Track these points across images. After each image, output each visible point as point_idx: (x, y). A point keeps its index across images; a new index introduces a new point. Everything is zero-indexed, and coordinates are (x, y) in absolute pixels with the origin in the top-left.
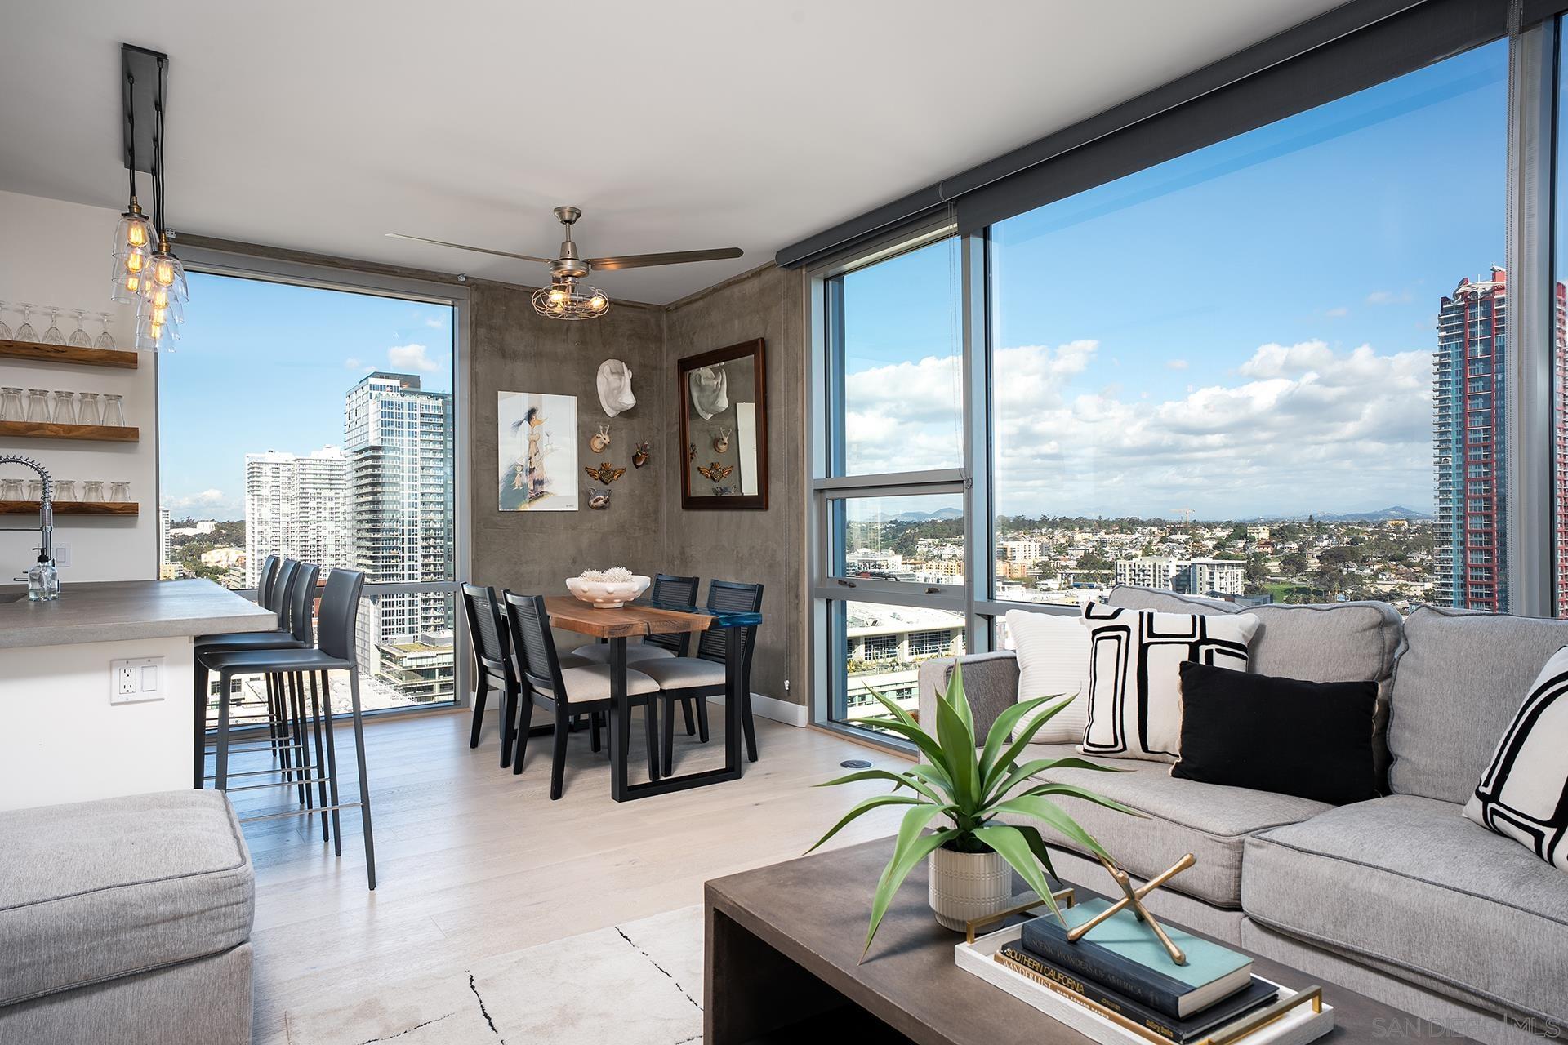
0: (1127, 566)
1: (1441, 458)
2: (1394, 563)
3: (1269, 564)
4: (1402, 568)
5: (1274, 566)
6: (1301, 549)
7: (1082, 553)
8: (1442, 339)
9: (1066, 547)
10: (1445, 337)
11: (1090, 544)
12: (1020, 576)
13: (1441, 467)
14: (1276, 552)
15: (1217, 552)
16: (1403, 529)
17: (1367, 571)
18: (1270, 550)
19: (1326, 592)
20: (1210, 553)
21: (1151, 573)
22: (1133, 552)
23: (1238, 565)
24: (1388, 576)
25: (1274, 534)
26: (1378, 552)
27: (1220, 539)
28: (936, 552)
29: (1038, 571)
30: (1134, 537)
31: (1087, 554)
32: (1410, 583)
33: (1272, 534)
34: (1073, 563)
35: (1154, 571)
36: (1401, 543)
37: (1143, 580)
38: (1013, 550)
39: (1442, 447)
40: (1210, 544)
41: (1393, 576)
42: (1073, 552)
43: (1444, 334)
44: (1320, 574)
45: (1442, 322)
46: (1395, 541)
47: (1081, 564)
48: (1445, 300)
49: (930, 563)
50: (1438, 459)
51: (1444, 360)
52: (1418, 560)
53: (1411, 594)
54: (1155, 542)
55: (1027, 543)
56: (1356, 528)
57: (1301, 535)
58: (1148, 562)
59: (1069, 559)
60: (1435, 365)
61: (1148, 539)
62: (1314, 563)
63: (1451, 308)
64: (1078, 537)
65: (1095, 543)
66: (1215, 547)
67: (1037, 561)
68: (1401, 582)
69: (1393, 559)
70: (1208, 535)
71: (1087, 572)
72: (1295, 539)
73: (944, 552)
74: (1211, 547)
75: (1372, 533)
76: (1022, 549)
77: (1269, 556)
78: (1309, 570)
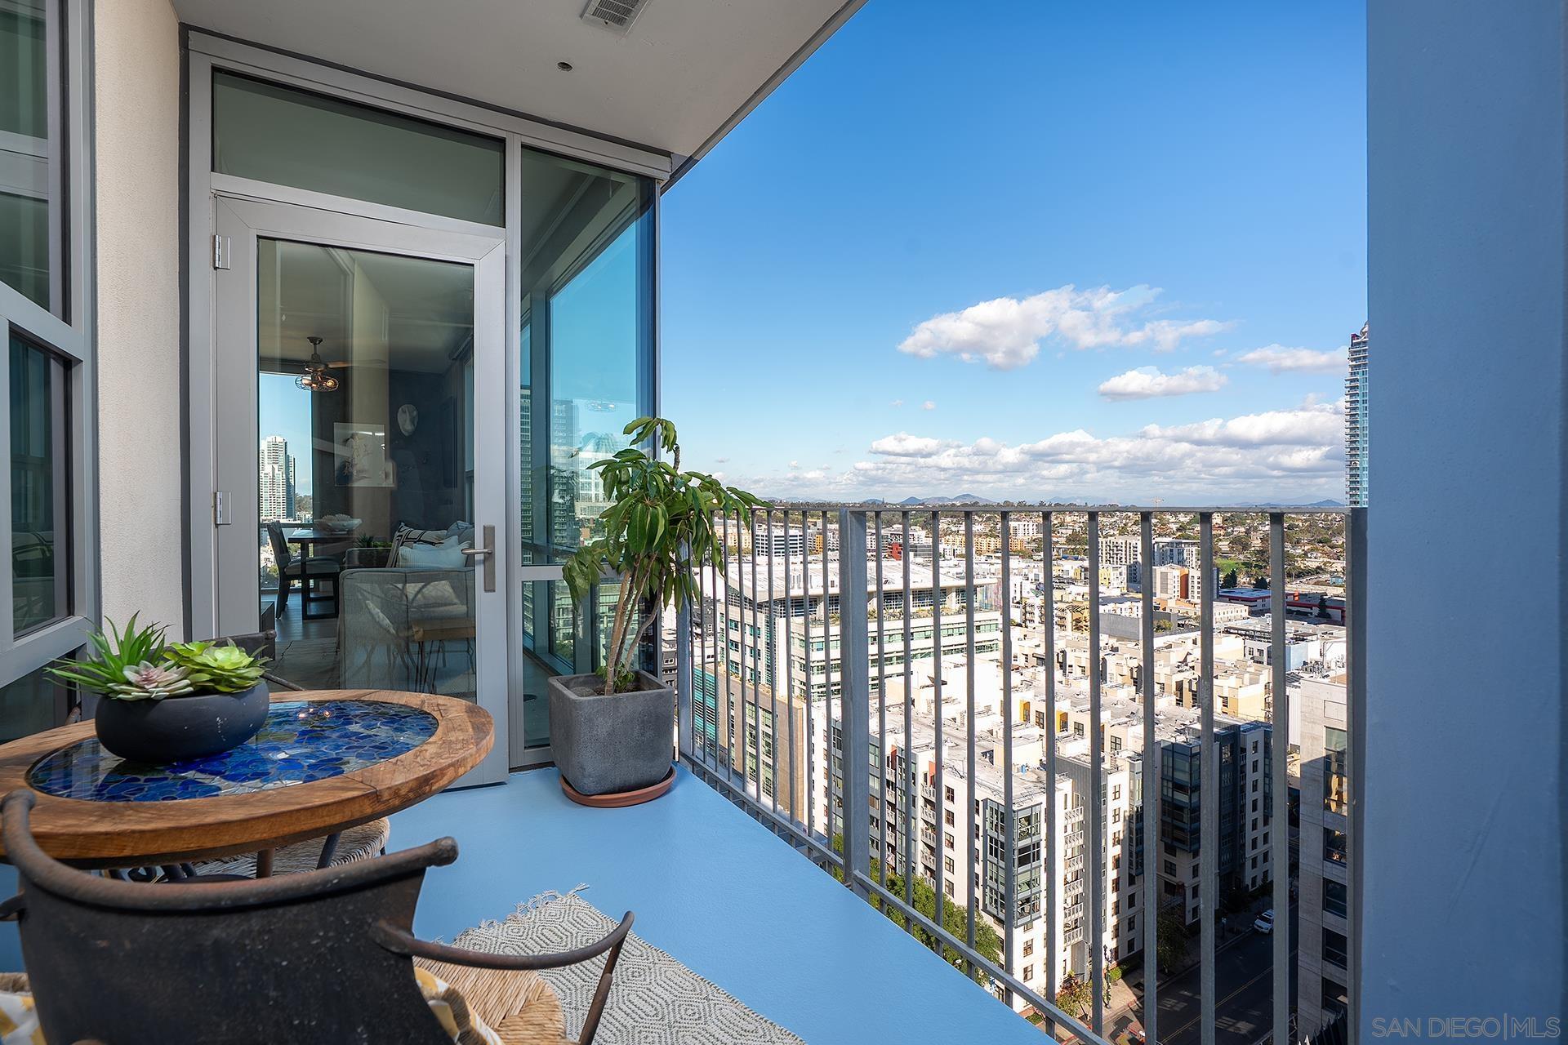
0: (1104, 542)
1: (1351, 461)
2: (1321, 545)
3: (1220, 543)
4: (1327, 549)
5: (1224, 545)
6: (1247, 532)
7: (1070, 532)
8: (1353, 367)
9: (1058, 527)
10: (1355, 366)
11: (1077, 525)
12: (1019, 549)
13: (1351, 469)
14: (1227, 534)
15: (1179, 533)
16: (1330, 518)
17: (1299, 551)
18: (1222, 532)
19: (1265, 567)
20: (1174, 534)
21: (1124, 549)
22: (1112, 532)
23: (1193, 544)
24: (1315, 555)
25: (1226, 520)
26: (1309, 536)
27: (1183, 523)
28: (954, 529)
29: (1034, 545)
30: (1113, 520)
31: (1074, 533)
32: (1332, 561)
33: (1225, 520)
34: (1063, 540)
35: (1126, 547)
36: (1329, 529)
37: (1117, 554)
38: (1015, 529)
39: (1352, 453)
40: (1174, 527)
41: (1319, 555)
42: (1064, 531)
43: (1354, 363)
44: (1261, 552)
45: (1352, 353)
46: (1323, 527)
47: (1069, 540)
48: (1354, 336)
49: (948, 537)
50: (1349, 463)
51: (1353, 384)
52: (1340, 542)
53: (1333, 570)
54: (1130, 525)
55: (1026, 523)
56: (1293, 516)
57: (1248, 521)
58: (1121, 540)
59: (1060, 537)
60: (1346, 388)
61: (1124, 522)
62: (1256, 543)
63: (1359, 343)
64: (1068, 519)
65: (1081, 524)
66: (1178, 530)
67: (1034, 538)
68: (1325, 560)
69: (1320, 542)
70: (1173, 520)
71: (1073, 547)
72: (1243, 524)
73: (960, 529)
74: (1175, 529)
75: (1306, 521)
76: (1022, 527)
77: (1221, 537)
78: (1253, 549)
